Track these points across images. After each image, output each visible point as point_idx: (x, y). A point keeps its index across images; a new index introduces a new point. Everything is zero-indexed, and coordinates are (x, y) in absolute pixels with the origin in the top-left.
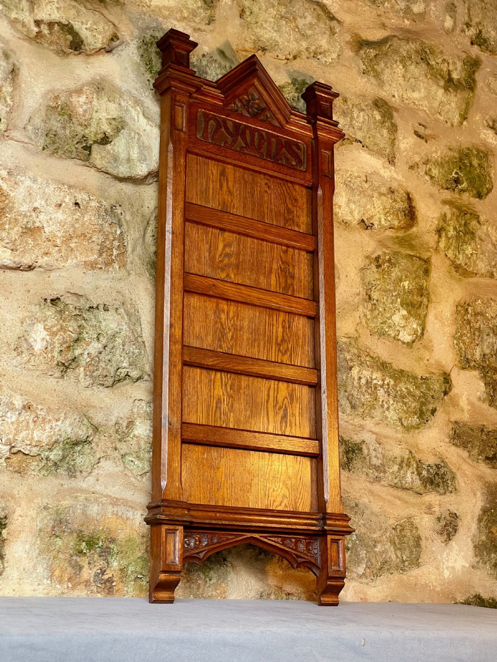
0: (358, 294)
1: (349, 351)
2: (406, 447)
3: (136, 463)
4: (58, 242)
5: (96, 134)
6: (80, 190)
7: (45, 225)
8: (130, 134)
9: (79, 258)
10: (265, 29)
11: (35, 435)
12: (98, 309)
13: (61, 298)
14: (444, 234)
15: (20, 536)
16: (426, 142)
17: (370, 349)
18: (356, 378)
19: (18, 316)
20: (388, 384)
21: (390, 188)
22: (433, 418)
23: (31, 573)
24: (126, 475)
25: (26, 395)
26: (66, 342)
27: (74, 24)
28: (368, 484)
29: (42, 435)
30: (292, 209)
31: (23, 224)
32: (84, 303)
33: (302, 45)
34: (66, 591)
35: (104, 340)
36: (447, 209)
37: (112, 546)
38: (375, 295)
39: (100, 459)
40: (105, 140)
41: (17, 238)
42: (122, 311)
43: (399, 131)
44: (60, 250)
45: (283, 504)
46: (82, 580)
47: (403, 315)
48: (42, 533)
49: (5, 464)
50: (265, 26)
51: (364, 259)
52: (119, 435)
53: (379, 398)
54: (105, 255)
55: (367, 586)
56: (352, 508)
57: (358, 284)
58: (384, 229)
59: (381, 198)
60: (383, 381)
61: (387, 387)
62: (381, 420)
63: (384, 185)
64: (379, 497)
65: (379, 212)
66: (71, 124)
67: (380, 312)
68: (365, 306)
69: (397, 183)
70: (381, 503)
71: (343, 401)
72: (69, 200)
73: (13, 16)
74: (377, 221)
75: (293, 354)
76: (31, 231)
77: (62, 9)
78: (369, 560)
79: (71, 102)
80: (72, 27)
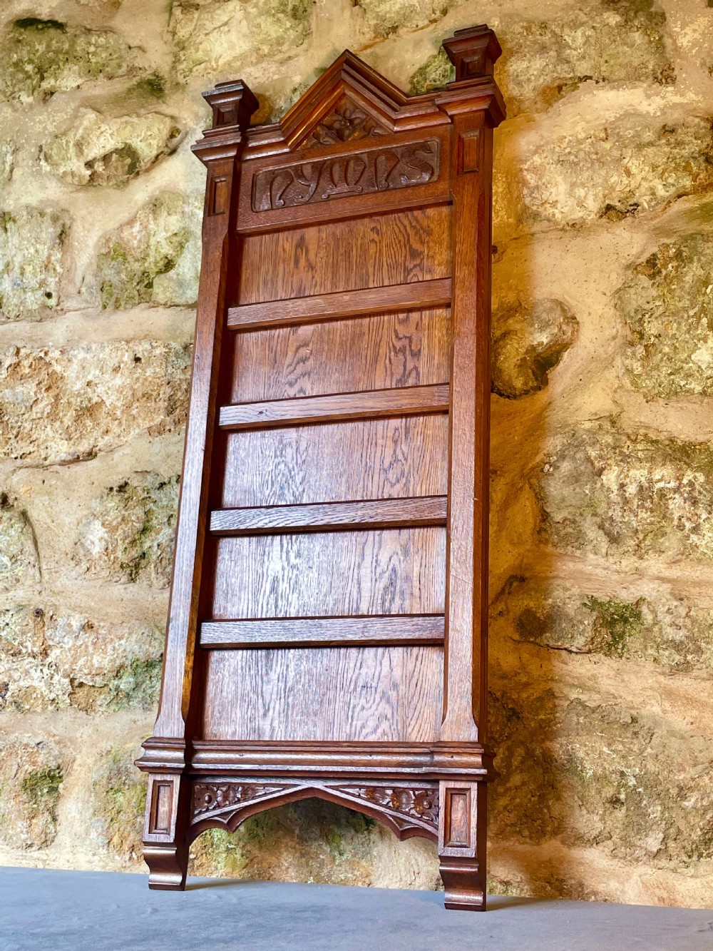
0: (614, 338)
1: (594, 444)
4: (118, 413)
5: (156, 263)
6: (140, 340)
7: (104, 399)
8: (196, 244)
9: (142, 426)
11: (95, 661)
12: (170, 484)
13: (129, 482)
15: (74, 792)
17: (647, 427)
18: (615, 487)
19: (77, 516)
20: (691, 484)
21: (664, 126)
23: (84, 839)
25: (86, 612)
26: (128, 536)
27: (130, 143)
28: (662, 678)
29: (103, 660)
30: (421, 249)
31: (77, 406)
32: (153, 480)
34: (128, 864)
35: (174, 524)
38: (652, 328)
40: (169, 265)
41: (70, 424)
43: (670, 19)
44: (120, 423)
45: (380, 731)
48: (97, 787)
49: (69, 702)
51: (621, 272)
53: (672, 514)
54: (178, 410)
55: (674, 875)
56: (625, 726)
57: (613, 320)
58: (665, 203)
59: (644, 153)
60: (679, 479)
61: (688, 489)
62: (682, 554)
63: (647, 127)
64: (690, 701)
65: (644, 179)
66: (127, 265)
67: (665, 354)
68: (629, 353)
69: (681, 111)
70: (695, 713)
71: (592, 533)
72: (127, 358)
73: (61, 171)
74: (646, 195)
75: (412, 479)
76: (89, 410)
77: (115, 133)
78: (671, 824)
79: (122, 239)
80: (130, 147)
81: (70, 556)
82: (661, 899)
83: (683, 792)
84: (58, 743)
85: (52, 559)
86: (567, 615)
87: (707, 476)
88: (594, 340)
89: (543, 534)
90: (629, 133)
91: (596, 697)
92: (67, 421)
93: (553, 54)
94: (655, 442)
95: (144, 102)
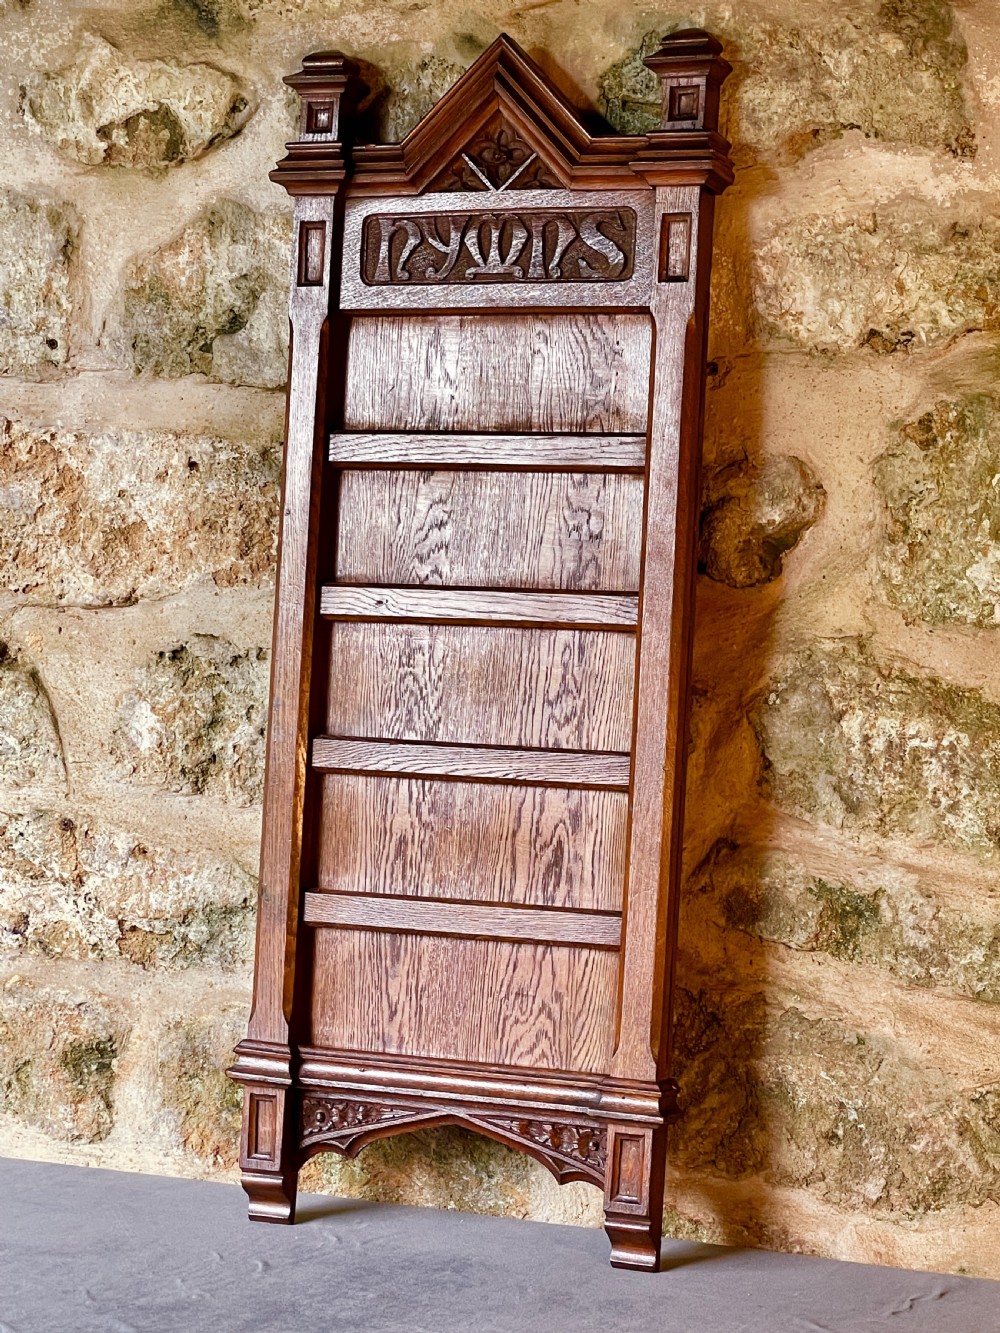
0: (870, 526)
1: (835, 676)
4: (168, 544)
5: (216, 317)
6: (196, 436)
7: (145, 518)
8: (276, 297)
9: (203, 568)
11: (152, 900)
12: (248, 659)
13: (187, 647)
15: (133, 1073)
17: (905, 660)
18: (857, 739)
19: (114, 691)
20: (952, 747)
21: (954, 225)
25: (135, 830)
26: (191, 730)
27: (168, 104)
28: (898, 992)
29: (163, 899)
31: (106, 526)
32: (222, 650)
34: (212, 1169)
35: (258, 719)
38: (921, 520)
40: (235, 322)
41: (96, 552)
43: (973, 60)
44: (171, 558)
45: (537, 1052)
48: (166, 1070)
49: (118, 950)
51: (885, 431)
53: (926, 784)
54: (256, 550)
55: (895, 1227)
56: (850, 1047)
57: (870, 499)
58: (949, 338)
59: (924, 262)
60: (938, 738)
61: (948, 753)
62: (935, 838)
63: (932, 222)
64: (929, 1023)
65: (923, 298)
66: (171, 313)
67: (934, 561)
68: (887, 553)
69: (978, 204)
70: (934, 1039)
71: (826, 796)
72: (178, 461)
73: (60, 138)
74: (923, 321)
75: (586, 721)
76: (123, 533)
77: (143, 85)
78: (895, 1169)
79: (162, 271)
80: (167, 112)
81: (106, 748)
82: (879, 1254)
83: (912, 1132)
84: (107, 1006)
85: (81, 748)
86: (787, 903)
87: (973, 740)
88: (845, 522)
89: (765, 785)
90: (906, 228)
91: (817, 1007)
92: (93, 547)
93: (806, 83)
94: (913, 682)
95: (187, 39)
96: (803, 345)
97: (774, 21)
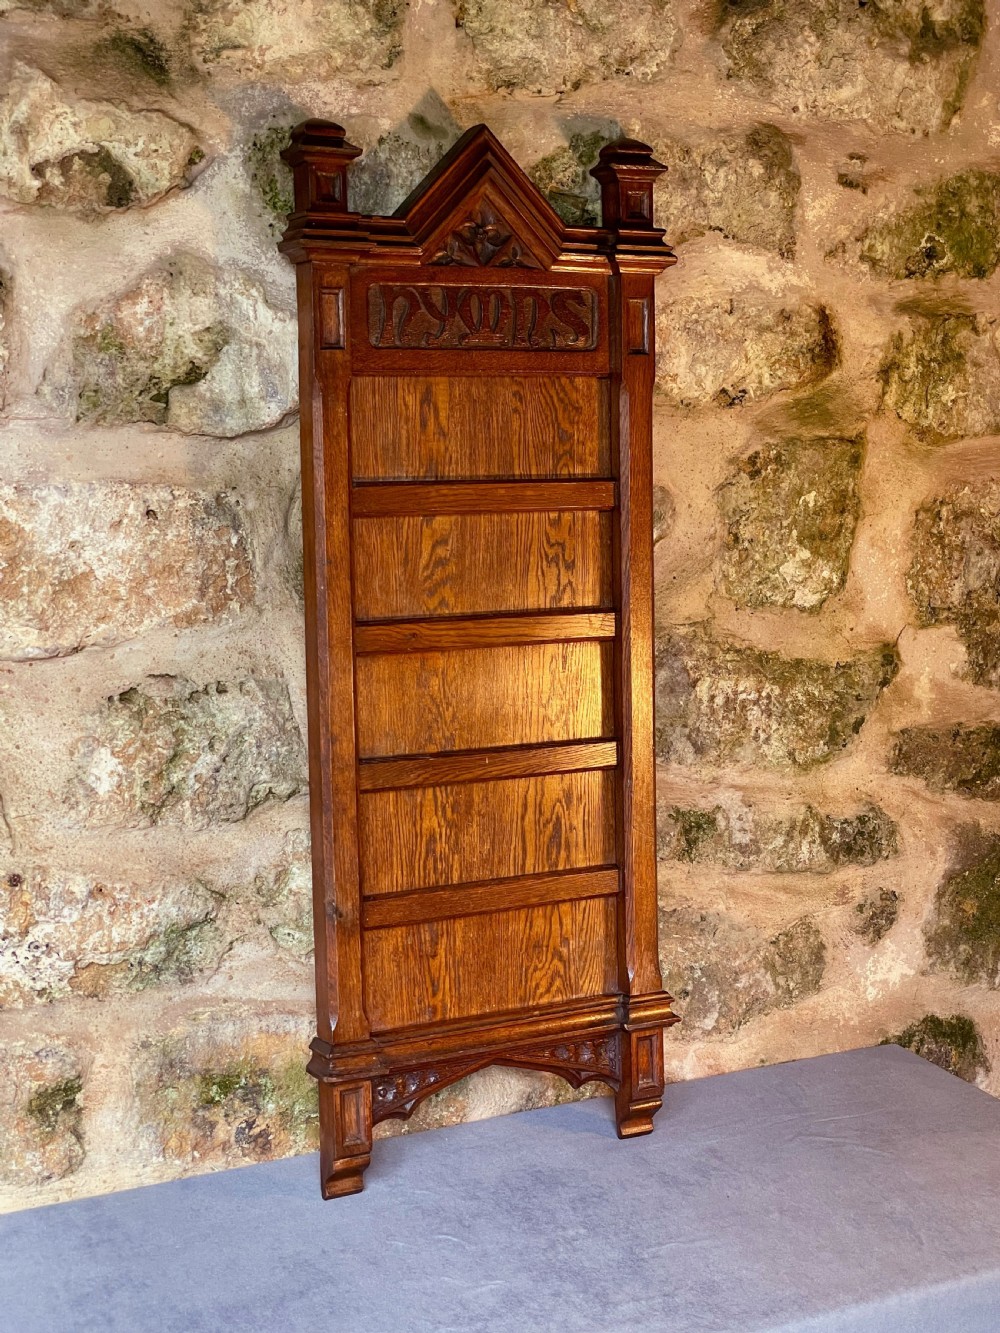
0: (712, 538)
1: (691, 653)
2: (801, 800)
3: (297, 936)
4: (123, 591)
5: (175, 367)
6: (154, 485)
7: (94, 567)
8: (241, 350)
9: (163, 612)
10: (510, 38)
11: (114, 934)
12: (207, 693)
13: (139, 688)
14: (895, 377)
15: (106, 1101)
16: (864, 192)
17: (734, 636)
18: (705, 699)
19: (64, 741)
20: (769, 697)
21: (783, 311)
22: (856, 736)
23: (130, 1153)
24: (280, 959)
25: (92, 872)
26: (154, 767)
27: (111, 148)
28: (726, 878)
29: (126, 931)
30: (570, 431)
31: (55, 578)
32: (180, 688)
33: (592, 53)
34: (190, 1166)
35: (221, 748)
36: (904, 324)
37: (262, 1081)
38: (746, 532)
39: (231, 943)
40: (194, 375)
41: (45, 606)
42: (251, 685)
43: (804, 187)
44: (126, 606)
45: (554, 988)
46: (216, 1143)
47: (802, 561)
48: (142, 1089)
49: (69, 989)
50: (510, 31)
51: (725, 465)
52: (263, 896)
53: (750, 725)
54: (212, 591)
55: (720, 1045)
56: (694, 926)
57: (713, 517)
58: (768, 395)
59: (763, 338)
60: (759, 692)
61: (765, 701)
62: (753, 764)
63: (769, 308)
64: (747, 896)
65: (757, 366)
66: (125, 363)
67: (756, 562)
68: (726, 558)
69: (798, 296)
70: (751, 906)
71: (681, 744)
72: (134, 510)
74: (754, 382)
75: (571, 716)
76: (71, 584)
77: (84, 124)
78: (725, 1004)
79: (120, 320)
80: (108, 155)
81: (58, 798)
82: (710, 1067)
85: (25, 802)
87: (780, 690)
88: (690, 535)
91: (672, 901)
92: (39, 602)
93: (694, 192)
94: (738, 651)
95: (134, 83)
96: (672, 399)
97: (672, 139)
